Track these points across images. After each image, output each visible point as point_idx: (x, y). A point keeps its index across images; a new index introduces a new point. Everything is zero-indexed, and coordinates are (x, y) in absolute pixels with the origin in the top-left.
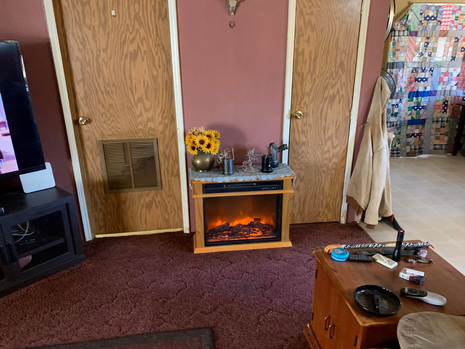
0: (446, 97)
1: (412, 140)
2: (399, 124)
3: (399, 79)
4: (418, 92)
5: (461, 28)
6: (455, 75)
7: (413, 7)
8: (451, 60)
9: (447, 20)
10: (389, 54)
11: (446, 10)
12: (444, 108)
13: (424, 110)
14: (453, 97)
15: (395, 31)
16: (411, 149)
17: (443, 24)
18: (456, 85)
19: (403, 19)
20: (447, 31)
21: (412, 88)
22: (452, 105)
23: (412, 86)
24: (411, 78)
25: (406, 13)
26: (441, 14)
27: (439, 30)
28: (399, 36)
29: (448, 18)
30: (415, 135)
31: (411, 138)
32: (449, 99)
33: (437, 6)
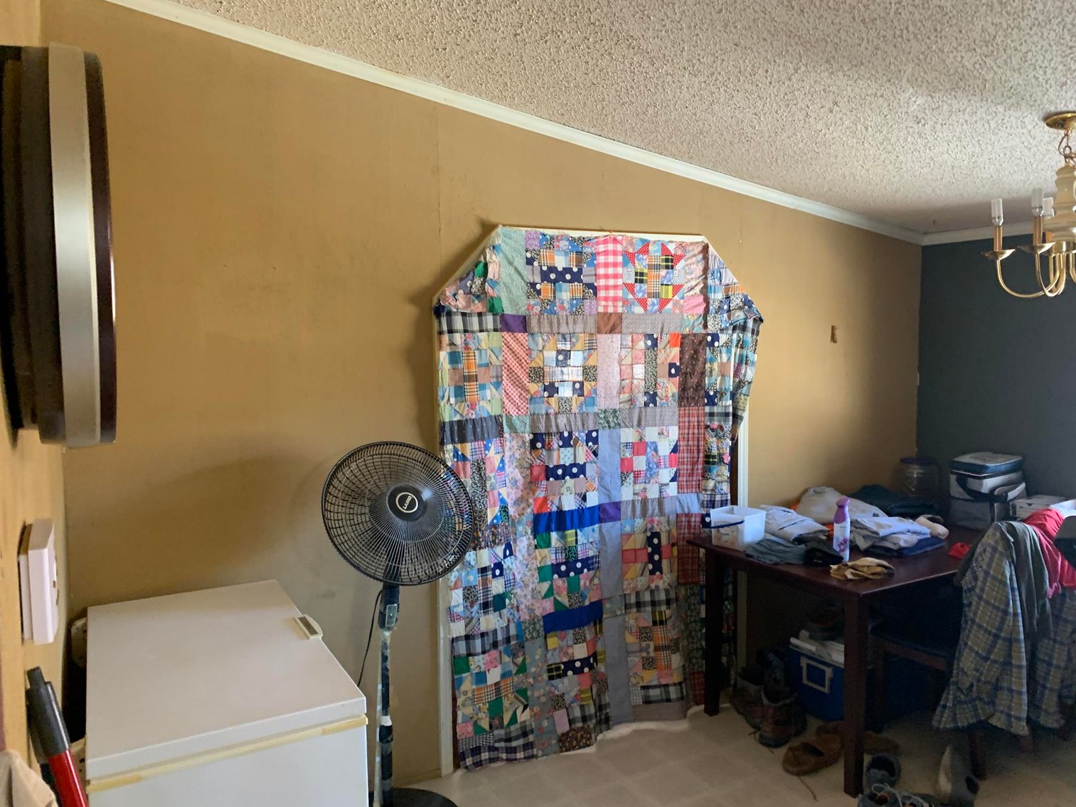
0: (652, 521)
1: (569, 685)
2: (517, 636)
3: (492, 475)
4: (561, 513)
5: (656, 307)
6: (665, 449)
7: (498, 237)
8: (646, 405)
9: (611, 282)
10: (440, 394)
11: (606, 253)
12: (651, 556)
13: (592, 573)
14: (673, 518)
15: (449, 314)
16: (571, 722)
17: (602, 294)
18: (673, 480)
19: (471, 277)
20: (620, 316)
21: (539, 502)
22: (673, 545)
23: (540, 494)
24: (531, 467)
25: (479, 257)
26: (591, 264)
27: (594, 312)
28: (466, 331)
29: (616, 276)
30: (578, 664)
31: (565, 680)
32: (661, 526)
33: (574, 240)
